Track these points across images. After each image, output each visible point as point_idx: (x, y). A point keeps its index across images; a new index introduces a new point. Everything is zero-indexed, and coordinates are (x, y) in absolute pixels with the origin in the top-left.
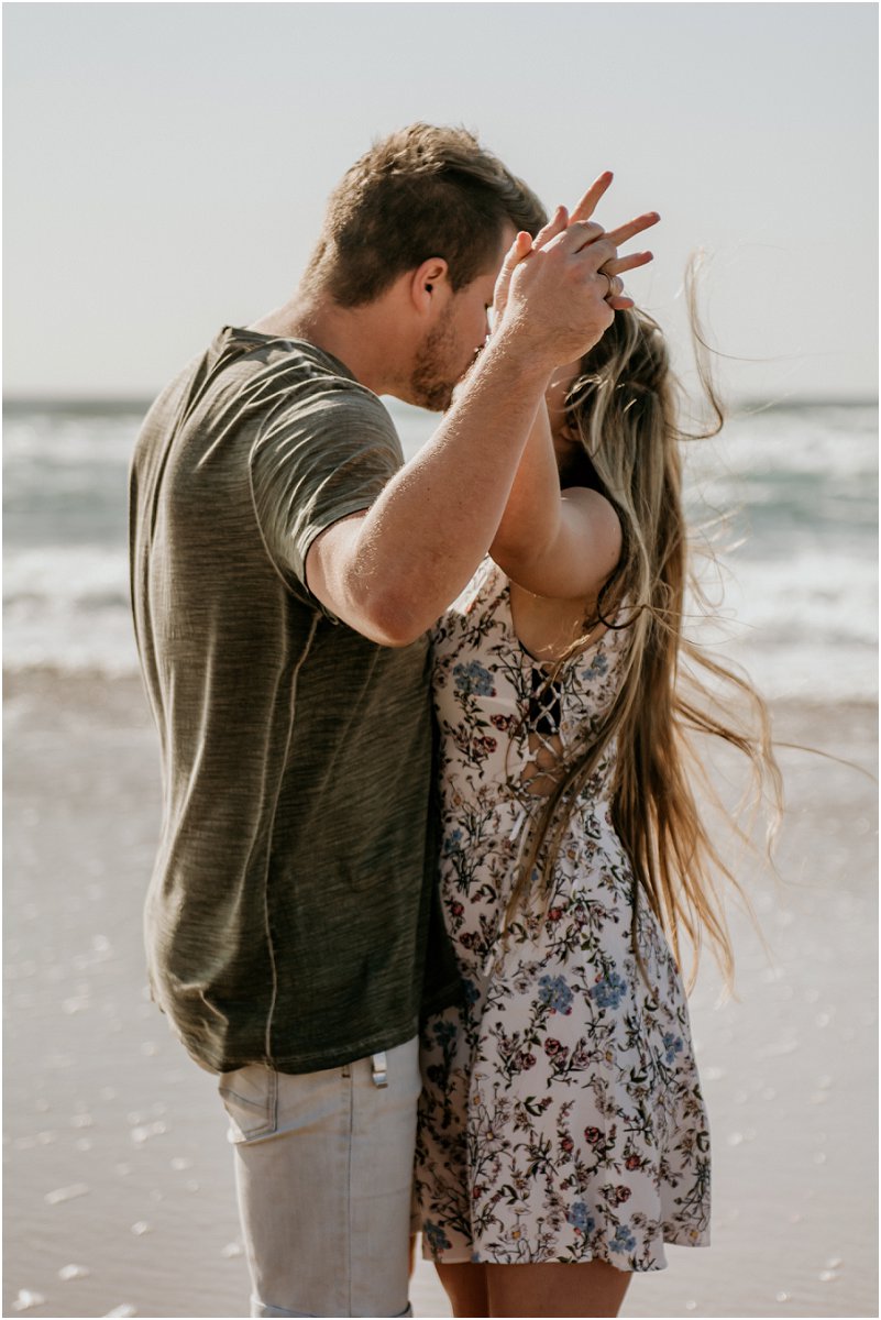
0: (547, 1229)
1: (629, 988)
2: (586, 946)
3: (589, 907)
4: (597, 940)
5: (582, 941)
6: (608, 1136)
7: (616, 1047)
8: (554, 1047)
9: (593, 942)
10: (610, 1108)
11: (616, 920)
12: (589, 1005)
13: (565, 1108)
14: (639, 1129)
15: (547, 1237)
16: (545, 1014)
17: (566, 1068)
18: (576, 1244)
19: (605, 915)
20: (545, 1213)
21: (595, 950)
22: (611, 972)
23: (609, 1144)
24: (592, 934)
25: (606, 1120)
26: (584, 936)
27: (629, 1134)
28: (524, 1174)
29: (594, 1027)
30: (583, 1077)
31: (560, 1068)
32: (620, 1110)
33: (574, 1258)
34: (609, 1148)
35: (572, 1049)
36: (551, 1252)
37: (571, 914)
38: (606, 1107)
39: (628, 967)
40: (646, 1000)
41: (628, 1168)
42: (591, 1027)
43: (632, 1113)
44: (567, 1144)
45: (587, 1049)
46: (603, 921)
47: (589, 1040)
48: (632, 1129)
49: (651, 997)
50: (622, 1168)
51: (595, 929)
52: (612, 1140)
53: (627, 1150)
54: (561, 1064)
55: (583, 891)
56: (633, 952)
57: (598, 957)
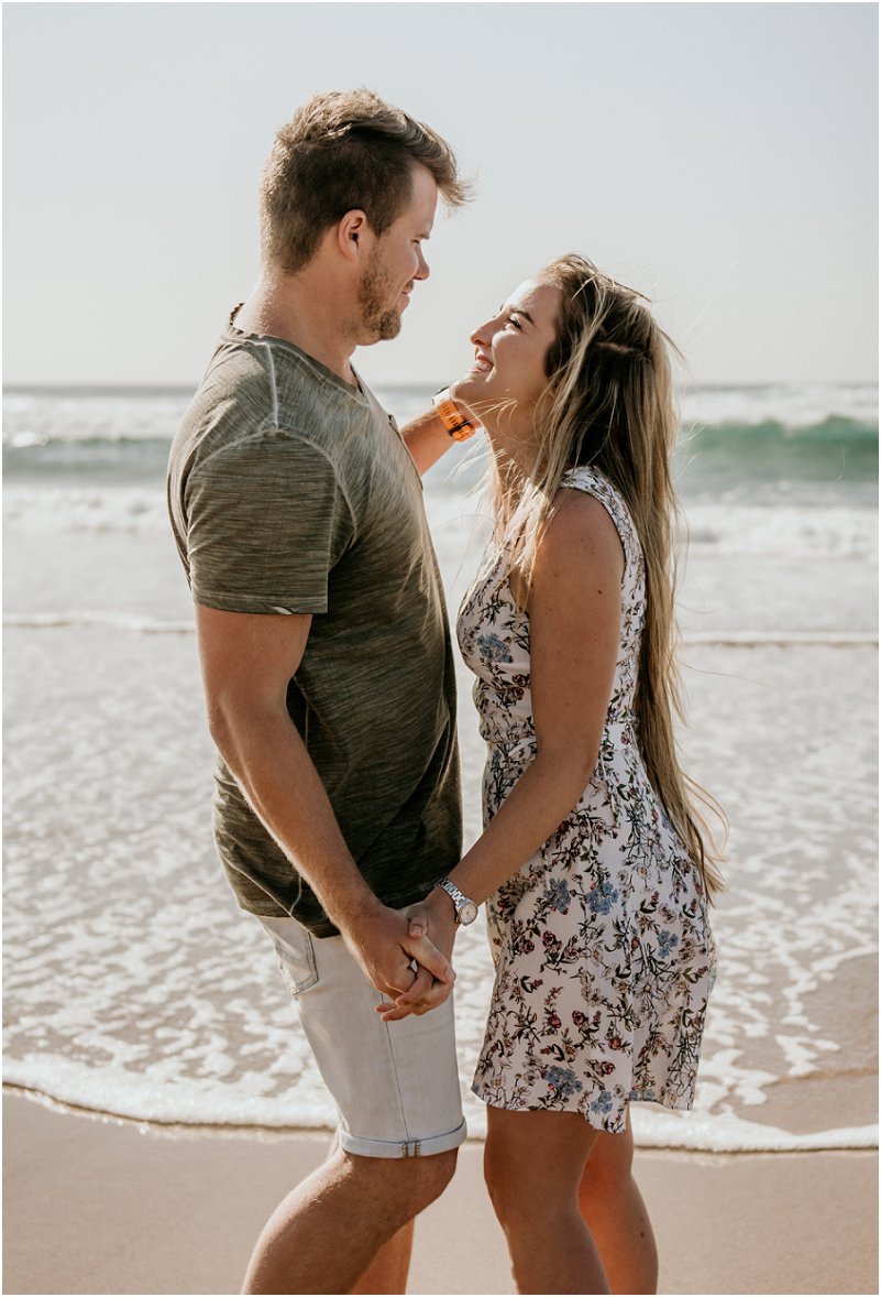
0: (522, 1083)
1: (621, 896)
2: (585, 857)
3: (592, 823)
4: (595, 853)
5: (582, 852)
6: (591, 1020)
7: (603, 947)
8: (550, 939)
9: (592, 854)
10: (595, 998)
11: (615, 836)
12: (584, 908)
13: (554, 992)
14: (620, 1016)
15: (522, 1090)
16: (547, 910)
17: (558, 959)
18: (548, 1097)
19: (605, 832)
20: (523, 1071)
21: (592, 862)
22: (605, 882)
23: (593, 1027)
24: (592, 847)
25: (590, 1007)
26: (585, 848)
27: (613, 1019)
28: (511, 1035)
29: (586, 927)
30: (572, 969)
31: (553, 958)
32: (605, 1000)
33: (543, 1106)
34: (594, 1031)
35: (565, 944)
36: (523, 1103)
37: (577, 828)
38: (590, 996)
39: (622, 877)
40: (643, 904)
41: (611, 1047)
42: (582, 927)
43: (616, 1003)
44: (553, 1021)
45: (577, 946)
46: (603, 837)
47: (579, 938)
48: (614, 1015)
49: (649, 900)
50: (606, 1047)
51: (594, 843)
52: (596, 1024)
53: (610, 1032)
54: (554, 956)
55: (589, 809)
56: (629, 863)
57: (595, 867)
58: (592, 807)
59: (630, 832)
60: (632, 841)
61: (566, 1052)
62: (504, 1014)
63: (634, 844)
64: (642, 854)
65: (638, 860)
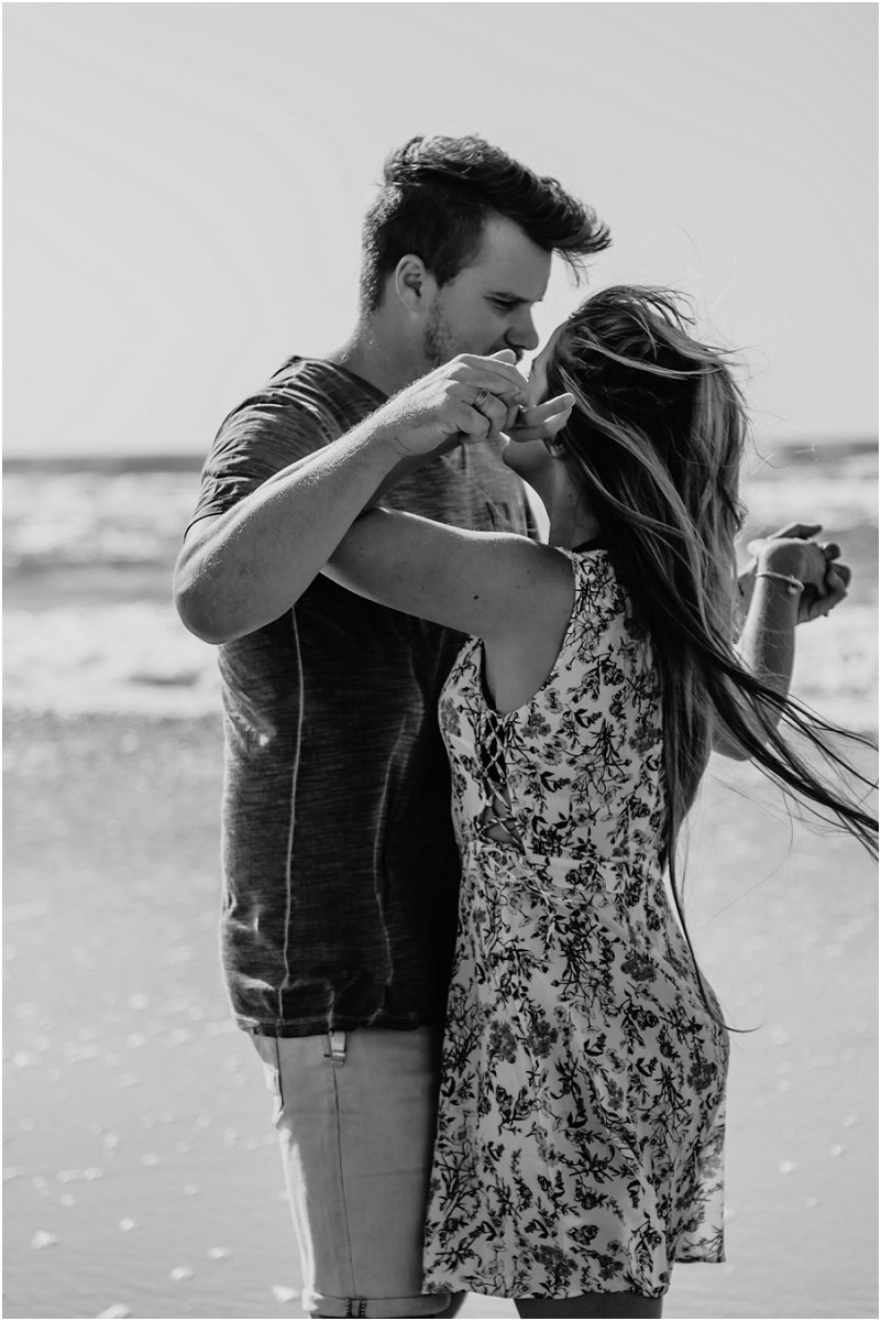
0: (522, 1267)
1: (561, 1035)
2: (516, 996)
3: (519, 957)
4: (525, 989)
5: (513, 990)
6: (554, 1183)
7: (549, 1096)
8: (502, 1094)
9: (521, 991)
10: (552, 1156)
11: (545, 970)
12: (528, 1053)
13: (516, 1155)
14: (585, 1171)
15: (523, 1274)
16: (495, 1060)
17: (511, 1117)
18: (549, 1282)
19: (534, 966)
20: (517, 1252)
21: (523, 999)
22: (539, 1021)
23: (557, 1191)
24: (520, 983)
25: (550, 1168)
26: (514, 985)
27: (577, 1177)
28: (497, 1213)
29: (533, 1074)
30: (525, 1126)
31: (507, 1117)
32: (563, 1157)
33: (548, 1294)
34: (560, 1195)
35: (515, 1098)
36: (525, 1289)
37: (506, 962)
38: (547, 1156)
39: (560, 1014)
40: (586, 1044)
41: (585, 1208)
42: (530, 1076)
43: (575, 1157)
44: (524, 1191)
45: (529, 1097)
46: (532, 970)
47: (529, 1089)
48: (578, 1173)
49: (593, 1041)
50: (580, 1209)
51: (523, 978)
52: (560, 1185)
53: (579, 1192)
54: (507, 1113)
55: (516, 940)
56: (565, 1000)
57: (526, 1006)
58: (520, 938)
59: (565, 968)
60: (567, 977)
61: (546, 1225)
62: (484, 1190)
63: (570, 982)
64: (580, 993)
65: (576, 998)
